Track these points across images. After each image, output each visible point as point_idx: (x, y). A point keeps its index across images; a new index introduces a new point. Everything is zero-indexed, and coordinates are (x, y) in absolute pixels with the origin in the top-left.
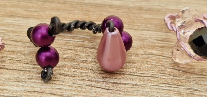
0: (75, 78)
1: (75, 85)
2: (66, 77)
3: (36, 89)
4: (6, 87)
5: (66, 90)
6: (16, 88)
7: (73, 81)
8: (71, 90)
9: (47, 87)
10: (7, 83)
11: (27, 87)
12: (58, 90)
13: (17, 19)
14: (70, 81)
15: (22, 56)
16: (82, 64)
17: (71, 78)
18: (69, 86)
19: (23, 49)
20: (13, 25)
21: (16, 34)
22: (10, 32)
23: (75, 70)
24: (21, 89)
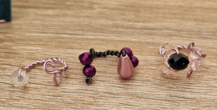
0: (105, 82)
1: (105, 86)
2: (100, 82)
3: (83, 88)
4: (66, 88)
5: (99, 89)
6: (72, 88)
7: (104, 84)
8: (102, 89)
9: (89, 87)
10: (67, 85)
11: (78, 87)
12: (95, 89)
13: (75, 50)
14: (102, 84)
15: (76, 71)
16: (110, 74)
17: (103, 82)
18: (101, 86)
19: (77, 67)
20: (72, 54)
21: (73, 59)
22: (70, 58)
23: (106, 78)
24: (74, 88)
